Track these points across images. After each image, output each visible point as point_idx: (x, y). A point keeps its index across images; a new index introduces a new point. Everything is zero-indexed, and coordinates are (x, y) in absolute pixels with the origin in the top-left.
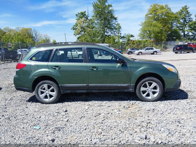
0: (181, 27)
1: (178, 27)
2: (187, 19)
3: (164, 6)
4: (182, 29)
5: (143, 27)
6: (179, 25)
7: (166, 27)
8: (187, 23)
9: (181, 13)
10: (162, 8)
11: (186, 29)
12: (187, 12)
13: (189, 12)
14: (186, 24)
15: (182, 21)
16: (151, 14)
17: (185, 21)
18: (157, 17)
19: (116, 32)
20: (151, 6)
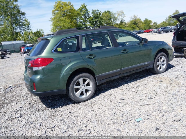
0: (83, 22)
1: (81, 22)
2: (87, 16)
3: (67, 3)
4: (85, 24)
5: (53, 23)
6: (81, 21)
7: (73, 22)
8: (87, 18)
9: (81, 10)
10: (66, 5)
11: (87, 24)
12: (86, 9)
13: (87, 9)
14: (87, 20)
15: (83, 17)
16: (57, 10)
17: (85, 17)
18: (63, 13)
19: (26, 28)
20: (56, 3)
